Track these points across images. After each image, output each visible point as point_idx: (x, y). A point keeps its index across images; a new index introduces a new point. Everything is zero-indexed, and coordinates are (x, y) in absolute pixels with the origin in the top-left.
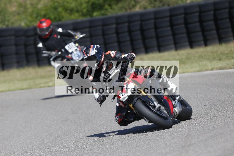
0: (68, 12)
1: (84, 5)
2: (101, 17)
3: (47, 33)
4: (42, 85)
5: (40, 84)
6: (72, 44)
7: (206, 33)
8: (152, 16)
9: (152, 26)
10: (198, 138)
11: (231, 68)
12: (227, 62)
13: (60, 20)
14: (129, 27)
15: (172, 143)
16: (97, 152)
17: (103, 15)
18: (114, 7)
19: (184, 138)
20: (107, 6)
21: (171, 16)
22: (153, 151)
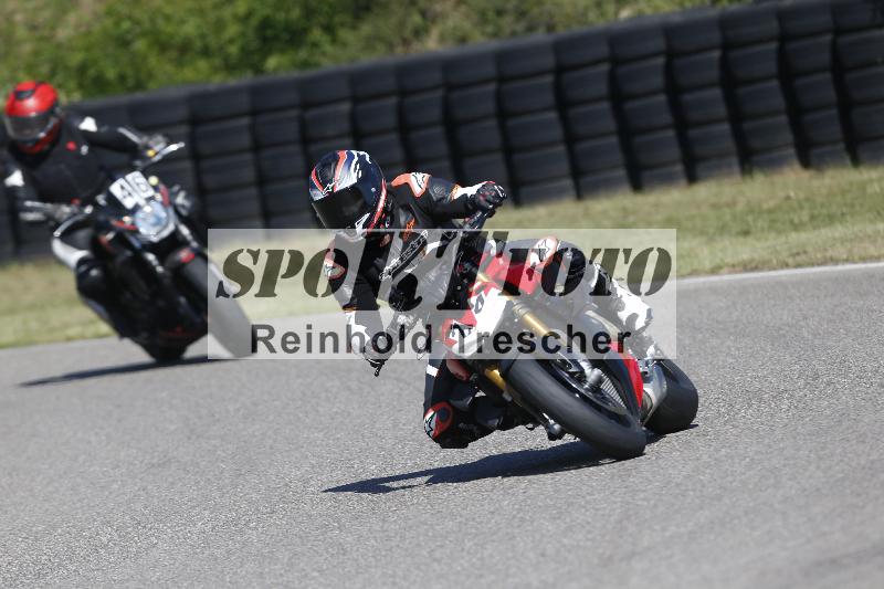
0: (173, 54)
1: (232, 30)
2: (296, 74)
3: (42, 135)
4: (71, 332)
5: (66, 326)
6: (135, 177)
7: (693, 133)
8: (490, 70)
9: (489, 106)
10: (664, 529)
11: (787, 266)
12: (772, 240)
13: (139, 86)
14: (401, 112)
15: (564, 546)
16: (280, 580)
17: (305, 64)
18: (345, 34)
19: (609, 527)
20: (317, 34)
21: (560, 70)
22: (493, 577)
